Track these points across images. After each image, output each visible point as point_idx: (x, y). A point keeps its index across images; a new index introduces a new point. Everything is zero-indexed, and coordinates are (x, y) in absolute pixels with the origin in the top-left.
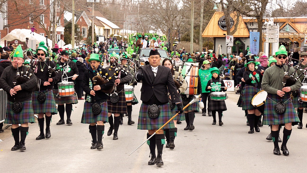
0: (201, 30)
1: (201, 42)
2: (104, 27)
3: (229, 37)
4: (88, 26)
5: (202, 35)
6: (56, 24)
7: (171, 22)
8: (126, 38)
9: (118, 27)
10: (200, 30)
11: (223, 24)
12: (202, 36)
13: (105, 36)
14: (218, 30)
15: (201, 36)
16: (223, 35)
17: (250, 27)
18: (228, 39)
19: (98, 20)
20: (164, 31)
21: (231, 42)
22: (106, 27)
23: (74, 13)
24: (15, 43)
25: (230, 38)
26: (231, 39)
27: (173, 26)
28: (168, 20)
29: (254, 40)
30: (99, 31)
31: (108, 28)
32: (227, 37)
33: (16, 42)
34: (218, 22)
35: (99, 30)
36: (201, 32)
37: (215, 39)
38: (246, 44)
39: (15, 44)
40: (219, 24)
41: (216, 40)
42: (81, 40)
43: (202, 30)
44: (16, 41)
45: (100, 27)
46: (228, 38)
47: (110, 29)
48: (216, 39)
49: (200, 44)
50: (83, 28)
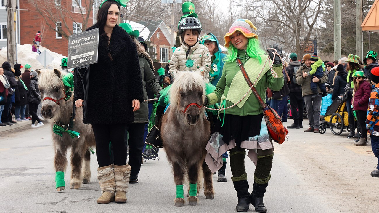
0: (360, 16)
1: (359, 43)
4: (170, 45)
5: (362, 25)
10: (357, 16)
12: (361, 29)
15: (359, 29)
36: (358, 20)
43: (361, 13)
49: (358, 47)
50: (161, 48)
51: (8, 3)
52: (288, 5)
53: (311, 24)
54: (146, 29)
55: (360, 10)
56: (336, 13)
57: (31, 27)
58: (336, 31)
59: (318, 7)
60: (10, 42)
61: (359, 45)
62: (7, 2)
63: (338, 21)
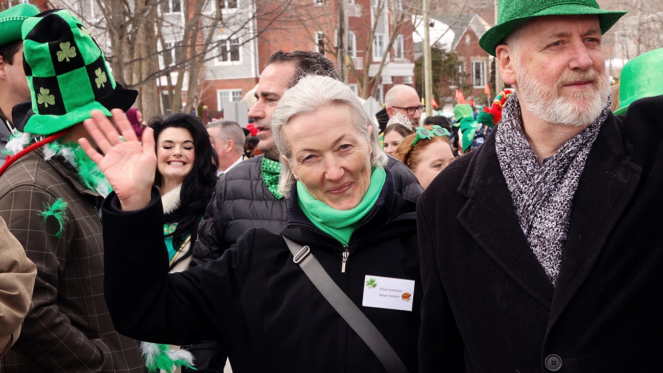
50: (474, 62)
51: (340, 44)
54: (450, 30)
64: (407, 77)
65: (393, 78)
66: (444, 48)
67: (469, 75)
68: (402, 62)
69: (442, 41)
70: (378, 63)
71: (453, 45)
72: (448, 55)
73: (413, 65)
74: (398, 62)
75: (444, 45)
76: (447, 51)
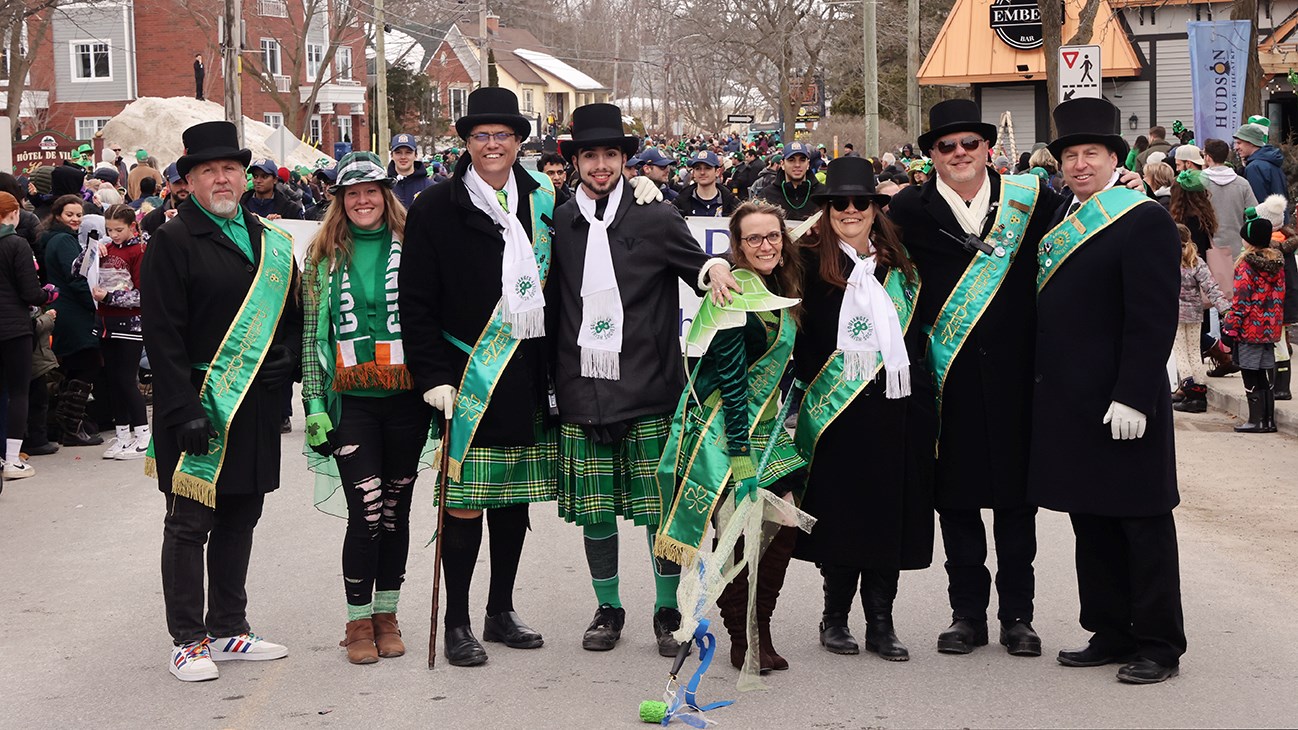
0: (914, 55)
1: (914, 108)
2: (545, 84)
3: (1076, 54)
4: (472, 82)
5: (919, 75)
6: (238, 53)
7: (783, 35)
8: (629, 123)
9: (598, 86)
10: (910, 56)
11: (1012, 22)
12: (918, 82)
13: (539, 117)
14: (993, 51)
15: (912, 81)
16: (1017, 71)
17: (1138, 30)
18: (1071, 65)
19: (524, 62)
20: (772, 91)
21: (1091, 83)
22: (555, 87)
23: (383, 20)
24: (43, 148)
25: (1081, 60)
26: (1087, 63)
27: (790, 53)
28: (771, 29)
29: (1211, 68)
30: (526, 101)
31: (562, 89)
32: (1065, 54)
33: (47, 143)
34: (992, 11)
35: (528, 99)
36: (911, 65)
37: (978, 88)
38: (1128, 109)
39: (43, 153)
40: (996, 20)
41: (983, 98)
42: (442, 136)
43: (918, 50)
44: (45, 138)
45: (530, 87)
46: (1070, 58)
47: (568, 94)
48: (983, 93)
49: (912, 118)
50: (452, 89)
51: (227, 39)
52: (764, 8)
53: (812, 47)
54: (419, 46)
55: (915, 43)
56: (869, 63)
57: (163, 49)
58: (870, 94)
59: (828, 11)
60: (230, 115)
61: (914, 114)
62: (224, 37)
63: (873, 76)
64: (357, 104)
65: (335, 106)
66: (411, 68)
67: (445, 106)
68: (349, 84)
69: (408, 59)
70: (310, 84)
71: (422, 66)
72: (415, 78)
73: (365, 89)
74: (343, 84)
75: (410, 64)
76: (415, 73)
